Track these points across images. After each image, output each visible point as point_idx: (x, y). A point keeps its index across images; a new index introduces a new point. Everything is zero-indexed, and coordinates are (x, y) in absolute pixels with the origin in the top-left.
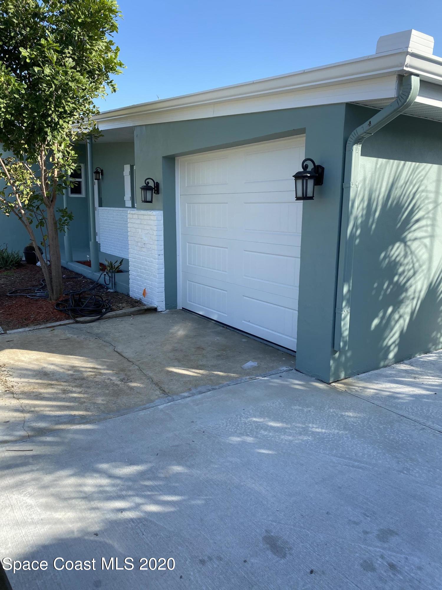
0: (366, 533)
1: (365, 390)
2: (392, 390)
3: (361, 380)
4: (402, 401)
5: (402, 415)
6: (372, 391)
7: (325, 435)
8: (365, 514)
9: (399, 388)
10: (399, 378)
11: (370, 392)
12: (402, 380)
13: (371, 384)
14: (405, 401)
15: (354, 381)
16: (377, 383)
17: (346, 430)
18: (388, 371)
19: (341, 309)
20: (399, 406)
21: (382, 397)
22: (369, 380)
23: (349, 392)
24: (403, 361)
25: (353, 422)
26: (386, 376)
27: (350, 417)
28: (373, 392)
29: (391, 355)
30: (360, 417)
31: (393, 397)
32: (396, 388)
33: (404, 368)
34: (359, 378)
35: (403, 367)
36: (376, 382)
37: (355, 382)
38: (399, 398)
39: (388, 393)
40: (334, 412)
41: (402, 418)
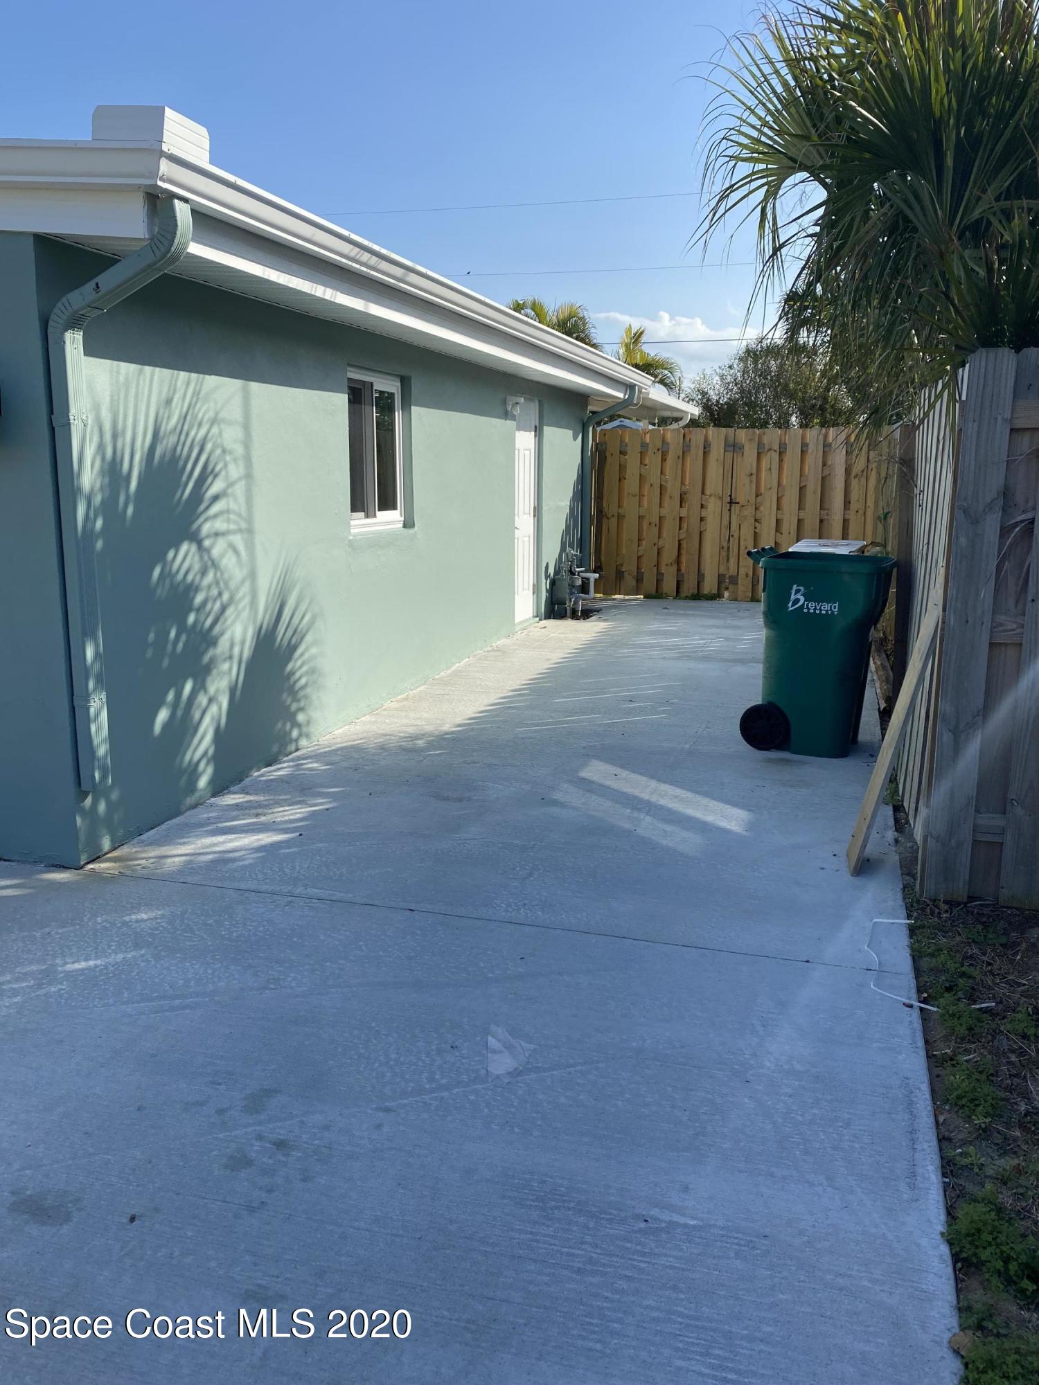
0: (221, 1112)
1: (163, 861)
2: (217, 849)
3: (150, 844)
4: (241, 863)
5: (248, 888)
6: (177, 859)
7: (98, 969)
8: (213, 1083)
9: (231, 841)
10: (225, 822)
11: (173, 863)
12: (232, 826)
13: (172, 847)
14: (246, 863)
15: (134, 850)
16: (185, 843)
17: (141, 949)
18: (202, 814)
19: (87, 698)
20: (236, 874)
21: (201, 867)
22: (166, 840)
23: (128, 873)
24: (227, 788)
25: (150, 929)
26: (201, 825)
27: (143, 920)
28: (180, 862)
29: (203, 782)
30: (163, 916)
31: (223, 861)
32: (224, 842)
33: (233, 802)
34: (143, 842)
35: (230, 799)
36: (182, 841)
37: (136, 852)
38: (234, 860)
39: (210, 857)
40: (106, 921)
41: (247, 894)
